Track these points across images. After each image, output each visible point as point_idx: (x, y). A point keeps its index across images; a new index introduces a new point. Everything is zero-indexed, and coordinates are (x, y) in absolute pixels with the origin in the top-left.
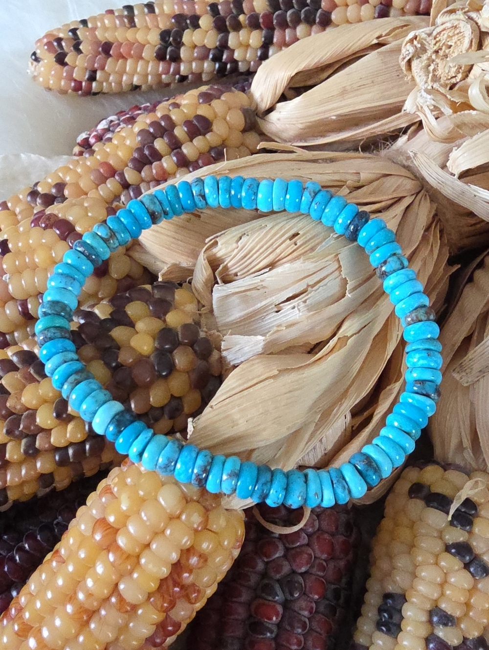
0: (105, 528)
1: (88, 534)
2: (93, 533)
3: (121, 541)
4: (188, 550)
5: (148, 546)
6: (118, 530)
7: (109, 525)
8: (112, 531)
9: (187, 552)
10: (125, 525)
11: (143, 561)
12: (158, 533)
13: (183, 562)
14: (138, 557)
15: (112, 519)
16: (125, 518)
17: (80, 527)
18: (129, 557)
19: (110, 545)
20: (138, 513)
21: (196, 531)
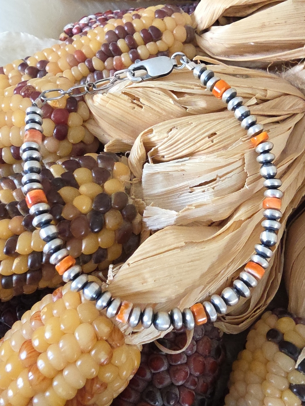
0: (29, 352)
1: (17, 350)
2: (20, 351)
3: (41, 364)
4: (93, 379)
5: (61, 371)
6: (40, 353)
7: (33, 348)
8: (35, 354)
9: (91, 381)
10: (46, 351)
11: (55, 383)
12: (70, 363)
13: (88, 388)
14: (52, 380)
15: (36, 343)
16: (47, 345)
17: (11, 342)
18: (45, 378)
19: (32, 366)
20: (58, 343)
21: (102, 365)
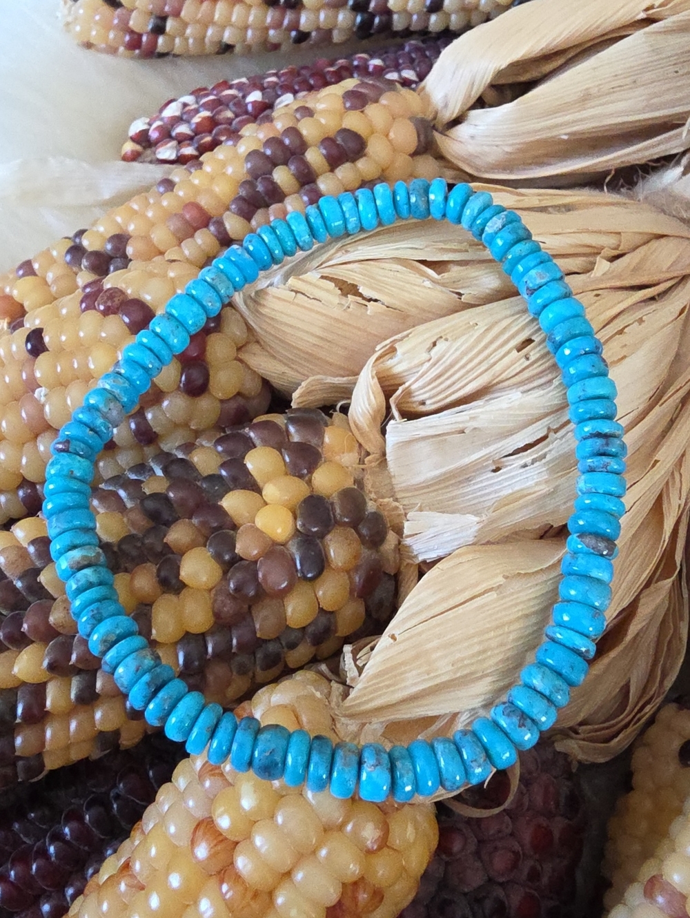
0: (215, 842)
1: (184, 843)
2: (193, 843)
3: (242, 863)
4: (355, 884)
5: (288, 874)
6: (237, 843)
7: (221, 834)
8: (227, 846)
9: (351, 887)
10: (248, 837)
11: (280, 900)
12: (305, 854)
13: (347, 903)
14: (271, 894)
15: (224, 823)
16: (250, 824)
17: (167, 829)
18: (256, 895)
19: (224, 870)
20: (272, 817)
21: (369, 852)
